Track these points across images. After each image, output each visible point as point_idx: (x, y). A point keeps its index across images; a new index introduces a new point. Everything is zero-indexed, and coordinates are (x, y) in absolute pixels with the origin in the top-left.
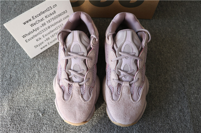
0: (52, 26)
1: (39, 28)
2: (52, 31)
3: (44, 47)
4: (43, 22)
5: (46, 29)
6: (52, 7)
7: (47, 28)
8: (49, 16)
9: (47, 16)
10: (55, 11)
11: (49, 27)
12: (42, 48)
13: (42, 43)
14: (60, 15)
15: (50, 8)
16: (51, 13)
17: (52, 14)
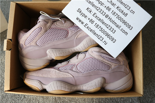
0: (109, 19)
1: (104, 5)
2: (103, 23)
3: (80, 21)
4: (111, 6)
5: (104, 13)
6: (130, 10)
7: (105, 15)
8: (120, 10)
9: (119, 8)
10: (127, 14)
11: (107, 16)
12: (77, 19)
13: (86, 17)
14: (125, 23)
15: (128, 8)
16: (124, 11)
17: (123, 13)
